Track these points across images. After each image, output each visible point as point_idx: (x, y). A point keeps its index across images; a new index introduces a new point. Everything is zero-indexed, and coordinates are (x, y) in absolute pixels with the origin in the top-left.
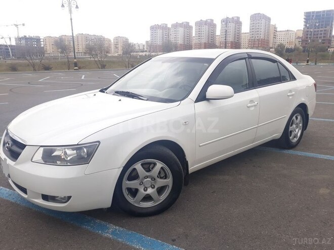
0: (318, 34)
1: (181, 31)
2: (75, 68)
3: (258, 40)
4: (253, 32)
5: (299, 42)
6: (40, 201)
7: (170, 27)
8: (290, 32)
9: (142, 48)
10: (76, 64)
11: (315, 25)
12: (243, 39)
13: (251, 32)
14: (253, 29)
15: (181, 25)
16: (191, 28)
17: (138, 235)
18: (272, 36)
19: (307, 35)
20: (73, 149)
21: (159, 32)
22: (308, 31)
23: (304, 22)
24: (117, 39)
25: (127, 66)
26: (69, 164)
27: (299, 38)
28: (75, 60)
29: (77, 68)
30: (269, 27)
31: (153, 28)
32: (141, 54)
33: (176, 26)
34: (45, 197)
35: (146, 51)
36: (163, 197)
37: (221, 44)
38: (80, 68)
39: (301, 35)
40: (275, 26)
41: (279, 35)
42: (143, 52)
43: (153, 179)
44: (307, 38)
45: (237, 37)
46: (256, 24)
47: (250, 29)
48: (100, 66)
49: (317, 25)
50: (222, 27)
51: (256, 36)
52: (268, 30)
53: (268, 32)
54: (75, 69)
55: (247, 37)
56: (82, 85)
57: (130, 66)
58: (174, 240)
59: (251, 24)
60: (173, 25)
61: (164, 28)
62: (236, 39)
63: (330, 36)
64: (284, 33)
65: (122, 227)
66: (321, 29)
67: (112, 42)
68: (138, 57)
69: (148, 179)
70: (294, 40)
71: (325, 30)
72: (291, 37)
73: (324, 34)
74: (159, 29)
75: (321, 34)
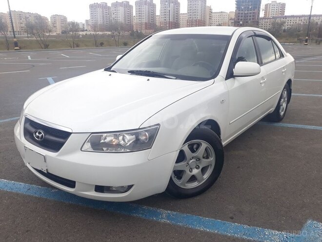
0: (247, 16)
1: (121, 10)
2: (16, 48)
3: (196, 21)
4: (190, 12)
5: (232, 23)
6: (93, 194)
7: (110, 6)
8: (224, 14)
9: (82, 27)
10: (16, 44)
11: (249, 8)
12: (181, 20)
13: (188, 13)
14: (190, 10)
15: (121, 4)
16: (131, 7)
17: (195, 217)
18: (208, 17)
19: (239, 16)
20: (132, 134)
21: (99, 11)
22: (239, 13)
23: (236, 4)
24: (54, 17)
25: (72, 46)
26: (128, 150)
27: (231, 19)
28: (15, 40)
29: (18, 48)
30: (205, 8)
31: (93, 7)
32: (81, 33)
33: (116, 5)
34: (99, 189)
35: (86, 30)
36: (206, 176)
37: (161, 24)
38: (20, 48)
39: (233, 16)
40: (210, 7)
41: (214, 17)
42: (83, 31)
43: (198, 159)
44: (239, 19)
45: (176, 17)
46: (193, 5)
47: (188, 10)
48: (43, 46)
49: (250, 7)
50: (161, 8)
51: (194, 17)
52: (205, 11)
53: (204, 13)
54: (16, 50)
55: (185, 18)
56: (34, 66)
57: (75, 46)
58: (232, 218)
59: (188, 5)
60: (113, 4)
61: (104, 6)
62: (175, 20)
63: (258, 19)
64: (218, 14)
65: (174, 211)
66: (250, 12)
67: (49, 20)
68: (81, 36)
69: (193, 160)
70: (227, 22)
71: (254, 13)
72: (225, 18)
73: (253, 16)
74: (98, 7)
75: (250, 16)
